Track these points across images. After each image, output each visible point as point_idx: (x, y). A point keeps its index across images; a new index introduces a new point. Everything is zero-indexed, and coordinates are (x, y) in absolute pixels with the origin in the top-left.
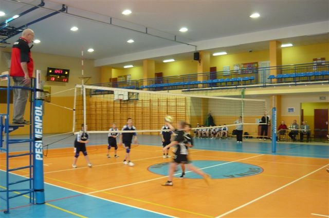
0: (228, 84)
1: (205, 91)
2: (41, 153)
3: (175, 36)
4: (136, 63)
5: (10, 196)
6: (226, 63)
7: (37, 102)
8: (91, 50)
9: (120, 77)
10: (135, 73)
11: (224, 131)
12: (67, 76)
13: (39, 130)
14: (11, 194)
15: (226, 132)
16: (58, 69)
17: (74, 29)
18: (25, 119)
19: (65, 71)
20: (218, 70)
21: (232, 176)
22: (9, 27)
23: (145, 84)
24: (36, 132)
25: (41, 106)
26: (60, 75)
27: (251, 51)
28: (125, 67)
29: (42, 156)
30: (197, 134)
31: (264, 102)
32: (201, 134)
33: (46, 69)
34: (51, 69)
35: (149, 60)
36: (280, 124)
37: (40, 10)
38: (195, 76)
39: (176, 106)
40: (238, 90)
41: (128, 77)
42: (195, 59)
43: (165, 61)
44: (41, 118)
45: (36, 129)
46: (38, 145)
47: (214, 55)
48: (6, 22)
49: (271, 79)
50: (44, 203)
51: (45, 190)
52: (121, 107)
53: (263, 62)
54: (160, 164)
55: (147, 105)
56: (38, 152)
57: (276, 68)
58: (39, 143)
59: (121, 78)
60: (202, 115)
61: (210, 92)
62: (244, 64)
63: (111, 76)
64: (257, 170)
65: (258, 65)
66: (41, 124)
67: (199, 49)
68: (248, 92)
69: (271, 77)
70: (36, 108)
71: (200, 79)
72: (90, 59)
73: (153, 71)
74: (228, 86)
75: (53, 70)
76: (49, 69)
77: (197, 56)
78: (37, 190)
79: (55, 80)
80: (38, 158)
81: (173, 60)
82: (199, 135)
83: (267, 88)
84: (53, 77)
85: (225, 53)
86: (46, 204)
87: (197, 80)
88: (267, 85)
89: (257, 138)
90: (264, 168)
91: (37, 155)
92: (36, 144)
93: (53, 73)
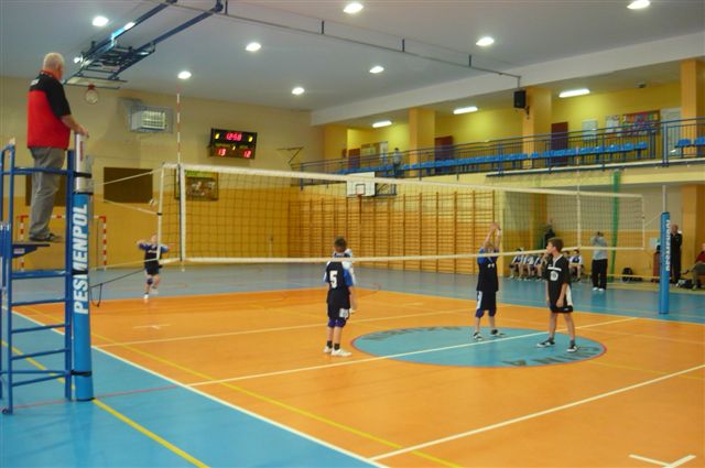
0: (587, 159)
1: (535, 176)
2: (85, 299)
3: (470, 57)
4: (399, 116)
5: (14, 381)
6: (588, 112)
7: (77, 199)
8: (298, 91)
9: (367, 146)
10: (396, 138)
11: (575, 264)
12: (252, 146)
13: (80, 254)
14: (16, 378)
15: (579, 268)
16: (233, 132)
17: (254, 47)
18: (51, 231)
19: (246, 135)
20: (572, 128)
21: (522, 363)
22: (118, 47)
23: (414, 161)
24: (75, 258)
25: (85, 206)
26: (238, 144)
27: (642, 86)
28: (376, 125)
29: (86, 305)
30: (517, 270)
31: (639, 200)
32: (526, 270)
33: (209, 132)
34: (218, 131)
35: (421, 110)
36: (700, 252)
37: (170, 11)
38: (517, 144)
39: (474, 207)
40: (607, 172)
41: (382, 147)
42: (516, 106)
43: (457, 112)
44: (85, 230)
45: (74, 253)
46: (79, 283)
47: (563, 95)
48: (112, 38)
49: (683, 147)
50: (93, 398)
51: (94, 373)
52: (361, 212)
53: (671, 110)
54: (386, 332)
55: (413, 205)
56: (78, 298)
57: (694, 122)
58: (79, 280)
59: (369, 150)
60: (531, 227)
61: (545, 179)
62: (629, 115)
63: (345, 144)
64: (590, 351)
65: (659, 118)
66: (85, 243)
67: (525, 83)
68: (629, 178)
69: (683, 144)
70: (76, 209)
71: (529, 149)
72: (300, 110)
73: (432, 132)
74: (587, 164)
75: (223, 133)
76: (214, 132)
77: (521, 99)
78: (78, 374)
79: (227, 155)
80: (79, 309)
81: (474, 109)
82: (521, 271)
83: (670, 168)
84: (222, 148)
85: (586, 91)
86: (95, 401)
87: (521, 151)
88: (670, 161)
89: (652, 281)
90: (608, 348)
91: (76, 304)
92: (75, 281)
93: (223, 140)
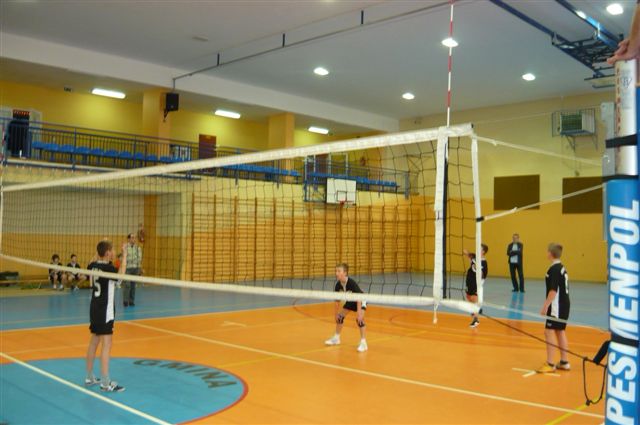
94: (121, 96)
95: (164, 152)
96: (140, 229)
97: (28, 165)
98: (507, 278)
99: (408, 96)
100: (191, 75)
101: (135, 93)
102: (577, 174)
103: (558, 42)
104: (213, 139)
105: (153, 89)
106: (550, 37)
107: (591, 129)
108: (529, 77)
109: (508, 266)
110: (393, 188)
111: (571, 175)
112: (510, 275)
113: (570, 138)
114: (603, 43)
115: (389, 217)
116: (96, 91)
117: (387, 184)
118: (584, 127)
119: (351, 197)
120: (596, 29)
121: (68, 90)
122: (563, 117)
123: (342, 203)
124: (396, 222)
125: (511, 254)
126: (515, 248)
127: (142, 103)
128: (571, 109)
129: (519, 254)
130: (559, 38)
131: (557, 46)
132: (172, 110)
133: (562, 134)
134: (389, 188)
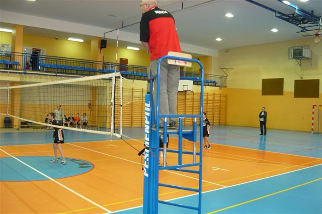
94: (82, 41)
95: (100, 67)
96: (89, 102)
97: (35, 74)
98: (258, 128)
99: (219, 39)
100: (111, 31)
101: (88, 40)
102: (302, 78)
103: (279, 15)
104: (127, 60)
105: (95, 38)
106: (274, 13)
107: (308, 56)
108: (275, 30)
109: (259, 122)
110: (214, 84)
111: (299, 78)
112: (260, 126)
113: (298, 60)
114: (300, 16)
115: (210, 98)
116: (70, 39)
117: (211, 82)
118: (303, 55)
119: (190, 88)
120: (296, 9)
121: (57, 39)
122: (294, 50)
123: (186, 91)
124: (214, 100)
125: (261, 116)
126: (263, 114)
127: (91, 44)
128: (297, 46)
129: (265, 117)
130: (279, 13)
131: (278, 17)
132: (103, 48)
133: (293, 58)
134: (212, 84)
